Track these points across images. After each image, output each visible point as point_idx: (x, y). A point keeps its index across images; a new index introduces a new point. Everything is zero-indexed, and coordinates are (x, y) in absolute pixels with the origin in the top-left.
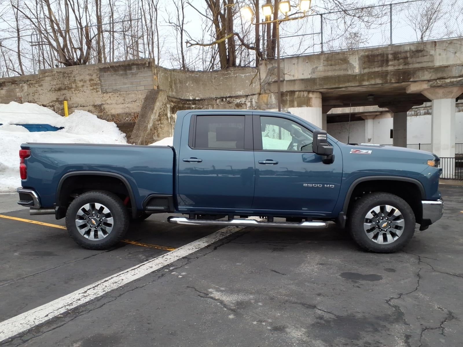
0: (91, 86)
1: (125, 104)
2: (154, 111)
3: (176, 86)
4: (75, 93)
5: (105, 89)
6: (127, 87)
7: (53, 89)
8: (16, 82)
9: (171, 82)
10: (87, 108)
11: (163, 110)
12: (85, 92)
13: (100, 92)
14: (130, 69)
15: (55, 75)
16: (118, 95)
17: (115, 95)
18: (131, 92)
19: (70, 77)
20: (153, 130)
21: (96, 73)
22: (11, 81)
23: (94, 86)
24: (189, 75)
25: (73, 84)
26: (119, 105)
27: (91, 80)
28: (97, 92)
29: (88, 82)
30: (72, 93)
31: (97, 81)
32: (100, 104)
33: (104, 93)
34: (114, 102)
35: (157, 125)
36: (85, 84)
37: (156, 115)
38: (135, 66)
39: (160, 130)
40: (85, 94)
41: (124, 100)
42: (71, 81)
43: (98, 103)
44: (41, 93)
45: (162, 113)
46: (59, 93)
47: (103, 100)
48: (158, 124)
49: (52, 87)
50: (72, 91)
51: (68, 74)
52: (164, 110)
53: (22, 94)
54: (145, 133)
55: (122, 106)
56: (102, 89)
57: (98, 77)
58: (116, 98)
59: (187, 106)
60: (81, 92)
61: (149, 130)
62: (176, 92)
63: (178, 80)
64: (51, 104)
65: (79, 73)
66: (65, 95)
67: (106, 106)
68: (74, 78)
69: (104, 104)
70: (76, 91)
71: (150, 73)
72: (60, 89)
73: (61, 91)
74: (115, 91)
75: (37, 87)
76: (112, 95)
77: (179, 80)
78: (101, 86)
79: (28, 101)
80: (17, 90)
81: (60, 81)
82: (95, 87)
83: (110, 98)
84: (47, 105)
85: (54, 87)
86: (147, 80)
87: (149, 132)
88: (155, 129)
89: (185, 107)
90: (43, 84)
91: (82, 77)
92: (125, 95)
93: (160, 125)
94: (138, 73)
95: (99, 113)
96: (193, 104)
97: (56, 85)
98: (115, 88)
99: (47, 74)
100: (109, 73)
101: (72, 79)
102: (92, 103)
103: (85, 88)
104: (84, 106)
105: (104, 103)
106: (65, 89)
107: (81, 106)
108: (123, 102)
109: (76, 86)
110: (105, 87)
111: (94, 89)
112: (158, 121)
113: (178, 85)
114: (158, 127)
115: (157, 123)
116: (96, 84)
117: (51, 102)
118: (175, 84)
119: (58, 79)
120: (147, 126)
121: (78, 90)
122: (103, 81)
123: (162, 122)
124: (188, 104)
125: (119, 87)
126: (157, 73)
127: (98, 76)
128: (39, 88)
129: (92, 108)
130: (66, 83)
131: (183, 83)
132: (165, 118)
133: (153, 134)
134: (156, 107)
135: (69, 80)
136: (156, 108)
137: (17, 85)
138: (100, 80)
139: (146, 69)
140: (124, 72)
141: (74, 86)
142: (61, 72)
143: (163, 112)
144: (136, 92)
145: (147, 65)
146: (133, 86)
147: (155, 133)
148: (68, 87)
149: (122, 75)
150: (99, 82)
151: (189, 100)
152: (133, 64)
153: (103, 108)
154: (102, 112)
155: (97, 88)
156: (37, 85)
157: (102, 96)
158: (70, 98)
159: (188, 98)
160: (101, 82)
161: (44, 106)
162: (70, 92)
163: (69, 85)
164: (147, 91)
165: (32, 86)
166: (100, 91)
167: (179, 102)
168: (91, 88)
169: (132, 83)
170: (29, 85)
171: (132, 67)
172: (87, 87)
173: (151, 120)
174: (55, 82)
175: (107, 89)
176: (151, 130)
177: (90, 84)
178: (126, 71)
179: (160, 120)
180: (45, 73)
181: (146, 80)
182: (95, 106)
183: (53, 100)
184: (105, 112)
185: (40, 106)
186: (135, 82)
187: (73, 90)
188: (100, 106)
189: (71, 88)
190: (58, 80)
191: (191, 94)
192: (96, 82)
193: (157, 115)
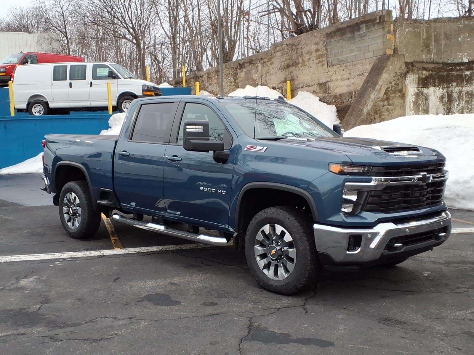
0: (317, 59)
1: (350, 80)
2: (377, 86)
3: (438, 44)
4: (301, 69)
5: (330, 61)
6: (354, 55)
7: (282, 67)
8: (253, 62)
9: (428, 38)
10: (312, 88)
11: (395, 84)
12: (311, 67)
13: (325, 66)
14: (359, 30)
15: (284, 49)
16: (344, 68)
17: (341, 68)
18: (358, 61)
19: (298, 49)
20: (373, 114)
21: (322, 40)
22: (249, 60)
23: (319, 58)
24: (465, 24)
25: (300, 59)
26: (344, 82)
27: (317, 50)
28: (323, 65)
29: (314, 54)
30: (299, 70)
31: (323, 51)
32: (325, 81)
33: (330, 66)
34: (339, 78)
35: (381, 107)
36: (311, 56)
37: (380, 93)
38: (364, 25)
39: (386, 114)
40: (311, 69)
41: (350, 74)
42: (298, 54)
43: (323, 80)
44: (271, 73)
45: (393, 88)
46: (287, 71)
47: (328, 76)
48: (384, 106)
49: (281, 64)
50: (299, 67)
51: (296, 46)
52: (398, 84)
53: (257, 76)
54: (356, 120)
55: (347, 82)
56: (327, 61)
57: (324, 46)
58: (342, 72)
59: (455, 73)
60: (307, 68)
61: (365, 115)
62: (437, 54)
63: (442, 34)
64: (280, 86)
65: (306, 43)
66: (292, 74)
67: (331, 84)
68: (301, 51)
69: (329, 82)
70: (303, 67)
71: (380, 32)
72: (288, 66)
73: (289, 68)
74: (341, 62)
75: (269, 65)
76: (338, 68)
77: (445, 33)
78: (327, 58)
79: (261, 84)
80: (253, 71)
81: (288, 56)
82: (321, 60)
83: (335, 73)
84: (276, 88)
85: (283, 63)
86: (377, 42)
87: (365, 118)
88: (376, 113)
89: (452, 76)
90: (274, 61)
91: (308, 48)
92: (351, 67)
93: (386, 107)
94: (366, 35)
95: (323, 93)
96: (468, 70)
97: (285, 61)
98: (341, 58)
99: (278, 49)
100: (335, 38)
101: (299, 51)
102: (317, 82)
103: (311, 62)
104: (309, 86)
105: (329, 80)
106: (293, 65)
107: (306, 86)
108: (349, 77)
109: (303, 60)
110: (331, 58)
111: (320, 62)
112: (383, 101)
113: (443, 42)
114: (382, 110)
115: (381, 104)
116: (322, 56)
117: (280, 83)
118: (437, 40)
119: (287, 53)
120: (362, 110)
121: (305, 66)
122: (329, 50)
123: (391, 102)
124: (458, 70)
125: (345, 56)
126: (395, 31)
127: (325, 44)
128: (270, 66)
129: (317, 88)
130: (294, 58)
131: (453, 37)
132: (397, 96)
133: (372, 120)
134: (381, 80)
135: (297, 53)
136: (380, 83)
137: (253, 65)
138: (326, 49)
139: (376, 26)
140: (352, 35)
141: (300, 60)
142: (290, 44)
143: (395, 88)
144: (364, 61)
145: (378, 21)
146: (361, 52)
147: (375, 119)
148: (295, 62)
149: (349, 39)
150: (325, 51)
151: (462, 64)
152: (362, 22)
153: (327, 87)
154: (326, 92)
155: (323, 61)
156: (268, 64)
157: (327, 70)
158: (297, 77)
159: (460, 61)
160: (327, 51)
161: (274, 88)
162: (297, 69)
163: (296, 60)
164: (375, 58)
165: (265, 66)
166: (326, 64)
167: (442, 68)
168: (317, 61)
169: (359, 49)
170: (263, 64)
171: (361, 26)
172: (313, 60)
173: (371, 100)
174: (284, 58)
175: (333, 61)
176: (369, 114)
177: (316, 56)
178: (354, 33)
179: (388, 99)
180: (276, 48)
181: (375, 42)
182: (320, 85)
183: (282, 80)
184: (330, 92)
185: (270, 88)
186: (363, 47)
187: (300, 65)
188: (325, 84)
189: (298, 64)
190: (287, 55)
191: (465, 54)
192: (322, 53)
193: (383, 91)
